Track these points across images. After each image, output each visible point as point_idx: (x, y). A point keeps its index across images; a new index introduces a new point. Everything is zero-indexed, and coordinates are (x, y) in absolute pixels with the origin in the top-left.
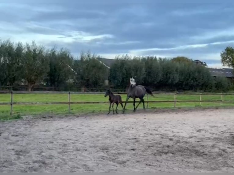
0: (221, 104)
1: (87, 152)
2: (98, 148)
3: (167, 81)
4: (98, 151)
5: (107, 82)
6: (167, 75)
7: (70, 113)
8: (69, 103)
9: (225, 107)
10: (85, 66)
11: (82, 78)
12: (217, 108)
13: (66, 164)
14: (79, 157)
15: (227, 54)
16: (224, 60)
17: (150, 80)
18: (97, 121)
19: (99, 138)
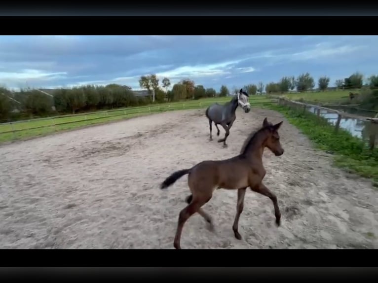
0: (139, 114)
1: (31, 166)
2: (41, 161)
3: (105, 102)
4: (41, 163)
5: (54, 108)
6: (103, 97)
7: (17, 139)
8: (14, 131)
9: (141, 116)
10: (27, 97)
11: (27, 107)
12: (136, 117)
13: (10, 178)
14: (24, 171)
15: (143, 81)
16: (141, 85)
17: (91, 103)
18: (43, 141)
19: (43, 154)
